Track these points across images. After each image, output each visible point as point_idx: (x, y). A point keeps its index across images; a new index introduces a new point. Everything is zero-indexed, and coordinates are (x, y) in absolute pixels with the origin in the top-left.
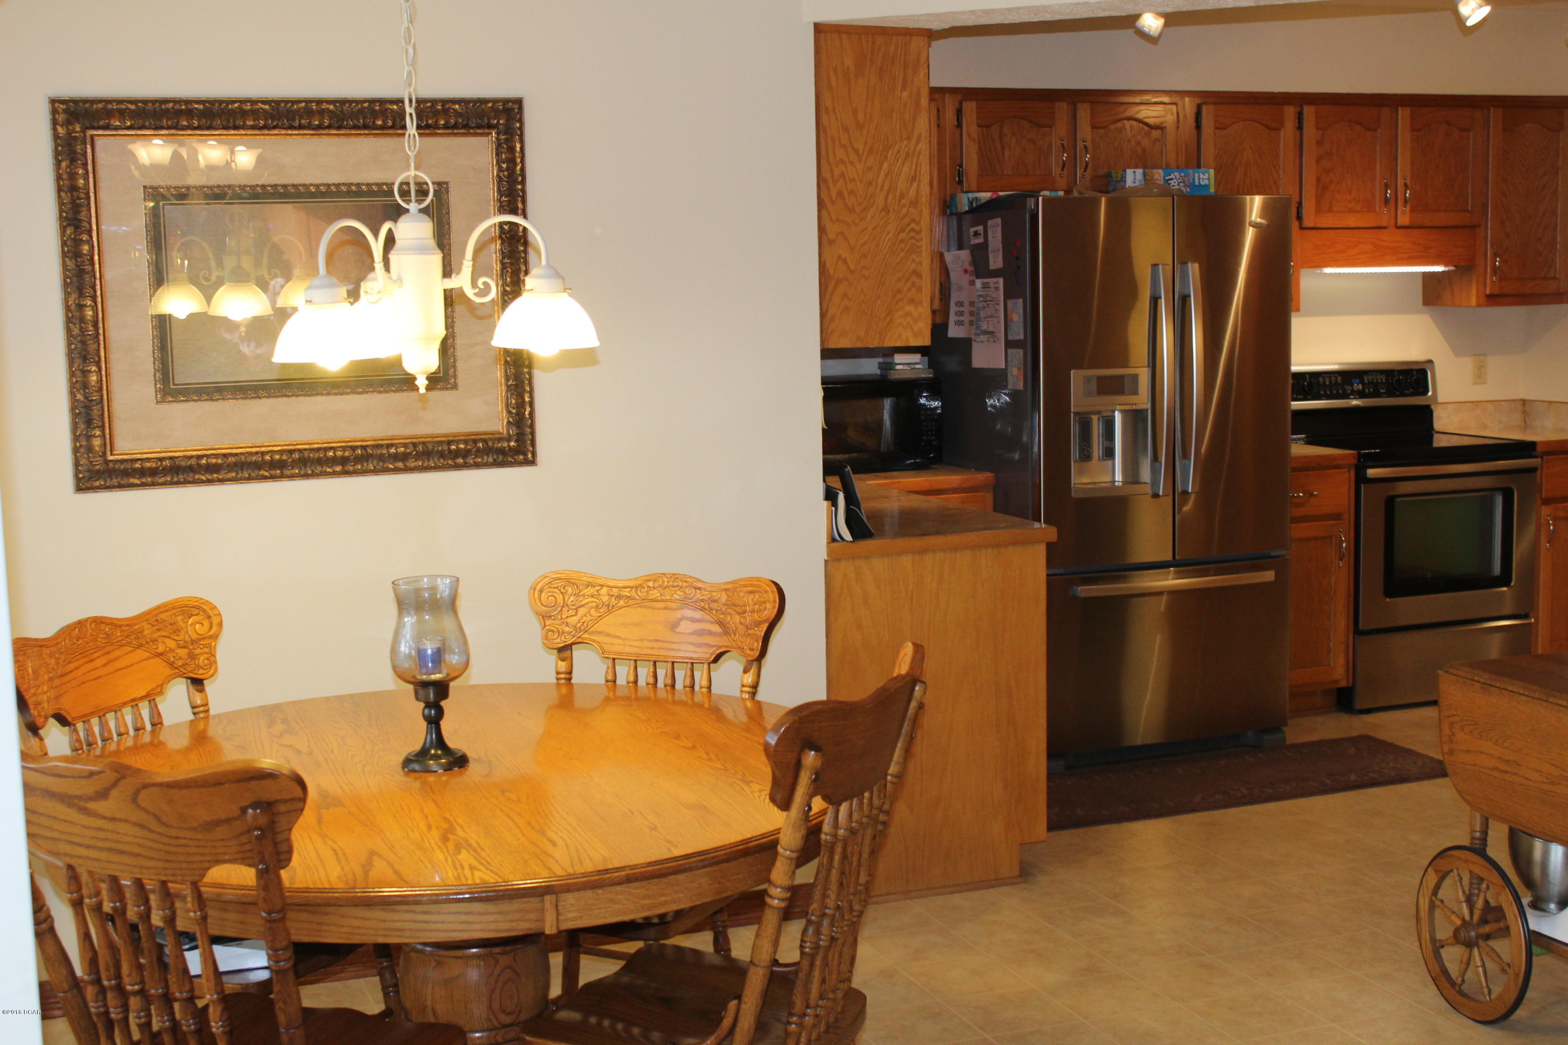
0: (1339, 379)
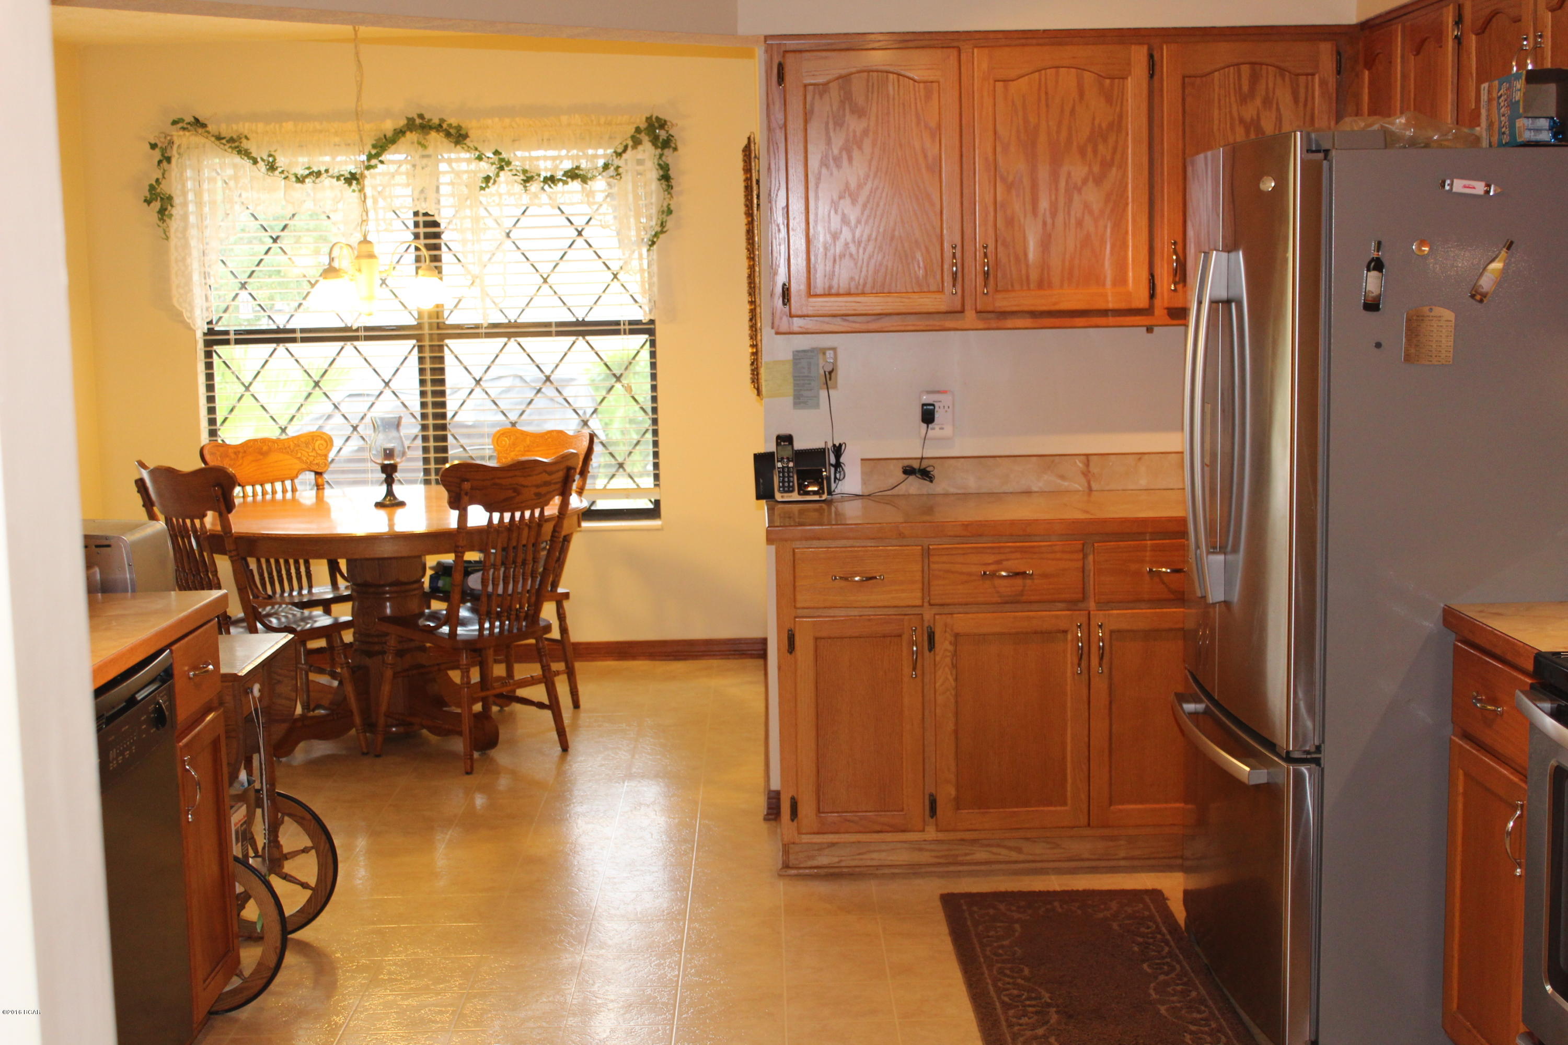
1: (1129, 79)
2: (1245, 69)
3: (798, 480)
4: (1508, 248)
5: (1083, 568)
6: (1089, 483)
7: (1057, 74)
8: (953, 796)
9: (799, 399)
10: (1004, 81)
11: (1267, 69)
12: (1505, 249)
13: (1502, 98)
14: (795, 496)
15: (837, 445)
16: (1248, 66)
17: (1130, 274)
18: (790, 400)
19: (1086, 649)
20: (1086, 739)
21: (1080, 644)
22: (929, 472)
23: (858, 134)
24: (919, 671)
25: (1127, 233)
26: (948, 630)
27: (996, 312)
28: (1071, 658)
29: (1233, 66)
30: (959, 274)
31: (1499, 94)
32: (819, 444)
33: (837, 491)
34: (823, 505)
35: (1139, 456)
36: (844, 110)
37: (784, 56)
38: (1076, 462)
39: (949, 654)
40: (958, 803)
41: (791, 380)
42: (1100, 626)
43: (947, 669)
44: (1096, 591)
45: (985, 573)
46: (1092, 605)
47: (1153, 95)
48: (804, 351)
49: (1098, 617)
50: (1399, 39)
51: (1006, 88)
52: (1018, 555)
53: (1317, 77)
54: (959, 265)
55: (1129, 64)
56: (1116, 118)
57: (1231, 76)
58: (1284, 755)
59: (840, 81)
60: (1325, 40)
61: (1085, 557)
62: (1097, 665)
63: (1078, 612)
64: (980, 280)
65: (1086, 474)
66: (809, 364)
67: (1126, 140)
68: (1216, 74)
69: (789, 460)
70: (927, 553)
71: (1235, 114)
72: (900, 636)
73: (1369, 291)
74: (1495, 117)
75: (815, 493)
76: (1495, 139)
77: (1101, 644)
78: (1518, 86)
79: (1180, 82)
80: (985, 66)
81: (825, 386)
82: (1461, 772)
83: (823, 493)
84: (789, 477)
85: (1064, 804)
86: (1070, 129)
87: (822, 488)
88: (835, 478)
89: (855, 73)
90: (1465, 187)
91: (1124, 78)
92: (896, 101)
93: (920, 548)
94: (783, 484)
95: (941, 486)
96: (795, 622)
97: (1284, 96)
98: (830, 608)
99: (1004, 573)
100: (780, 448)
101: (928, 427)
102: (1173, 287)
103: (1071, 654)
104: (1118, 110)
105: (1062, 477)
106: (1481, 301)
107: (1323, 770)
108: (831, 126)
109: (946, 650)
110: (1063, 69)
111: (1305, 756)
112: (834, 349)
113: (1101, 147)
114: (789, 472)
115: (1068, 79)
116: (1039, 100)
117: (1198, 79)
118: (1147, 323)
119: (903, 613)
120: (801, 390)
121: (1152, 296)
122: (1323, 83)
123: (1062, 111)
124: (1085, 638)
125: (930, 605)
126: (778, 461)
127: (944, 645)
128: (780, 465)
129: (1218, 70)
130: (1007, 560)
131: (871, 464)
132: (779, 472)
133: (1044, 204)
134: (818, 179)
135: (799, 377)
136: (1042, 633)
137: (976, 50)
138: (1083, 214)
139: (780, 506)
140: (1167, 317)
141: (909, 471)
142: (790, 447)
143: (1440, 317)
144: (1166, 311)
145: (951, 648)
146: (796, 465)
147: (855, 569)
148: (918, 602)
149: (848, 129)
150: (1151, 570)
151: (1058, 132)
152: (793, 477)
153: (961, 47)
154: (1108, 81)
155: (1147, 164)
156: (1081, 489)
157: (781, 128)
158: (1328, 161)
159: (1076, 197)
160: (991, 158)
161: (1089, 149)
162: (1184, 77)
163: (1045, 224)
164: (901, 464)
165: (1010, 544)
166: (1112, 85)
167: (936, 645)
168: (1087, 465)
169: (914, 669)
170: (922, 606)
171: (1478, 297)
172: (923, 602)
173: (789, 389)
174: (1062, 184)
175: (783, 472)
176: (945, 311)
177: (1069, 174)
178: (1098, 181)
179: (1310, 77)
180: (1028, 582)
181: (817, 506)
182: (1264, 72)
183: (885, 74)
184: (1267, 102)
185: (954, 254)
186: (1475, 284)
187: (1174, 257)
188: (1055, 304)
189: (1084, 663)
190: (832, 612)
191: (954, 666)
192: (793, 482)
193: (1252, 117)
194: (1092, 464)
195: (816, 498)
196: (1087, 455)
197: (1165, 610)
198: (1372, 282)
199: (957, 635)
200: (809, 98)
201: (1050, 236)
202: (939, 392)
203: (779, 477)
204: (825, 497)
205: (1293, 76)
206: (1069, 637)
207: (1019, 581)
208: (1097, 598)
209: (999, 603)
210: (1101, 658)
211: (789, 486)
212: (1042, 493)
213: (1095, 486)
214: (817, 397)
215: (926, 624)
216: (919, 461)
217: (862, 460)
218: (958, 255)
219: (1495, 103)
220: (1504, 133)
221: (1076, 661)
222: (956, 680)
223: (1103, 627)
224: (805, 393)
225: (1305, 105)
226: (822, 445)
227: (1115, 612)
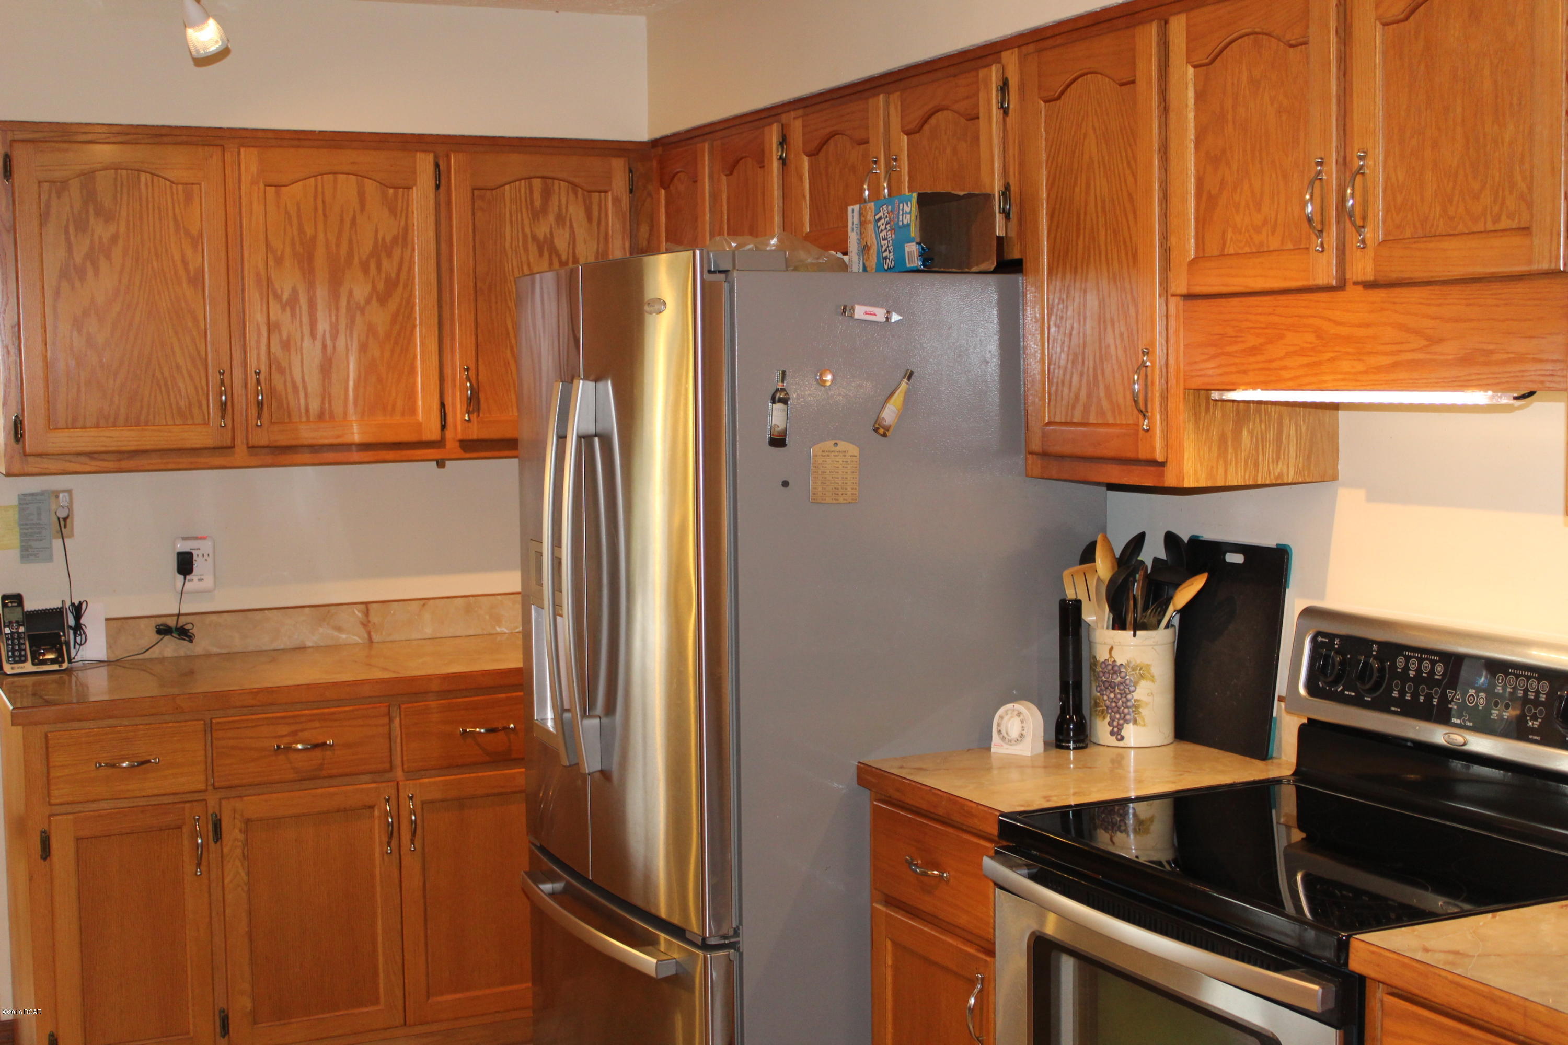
0: (1439, 668)
1: (414, 188)
2: (537, 183)
3: (31, 647)
4: (909, 379)
5: (390, 734)
6: (369, 633)
7: (335, 181)
8: (249, 1009)
9: (27, 550)
10: (276, 186)
11: (559, 185)
12: (905, 380)
13: (883, 221)
14: (28, 667)
15: (77, 603)
16: (539, 180)
17: (420, 403)
18: (15, 553)
19: (395, 825)
20: (399, 927)
21: (390, 820)
22: (188, 630)
23: (105, 240)
24: (204, 868)
25: (415, 357)
26: (237, 816)
27: (271, 447)
28: (379, 836)
29: (525, 179)
30: (229, 404)
31: (877, 217)
32: (55, 604)
33: (78, 658)
34: (64, 675)
35: (422, 602)
36: (87, 212)
37: (11, 146)
38: (354, 613)
39: (240, 844)
40: (255, 1018)
41: (17, 529)
42: (411, 798)
43: (238, 863)
44: (405, 758)
45: (279, 747)
46: (399, 774)
47: (442, 209)
48: (32, 495)
49: (408, 789)
50: (706, 158)
51: (278, 194)
52: (317, 724)
53: (610, 193)
54: (229, 393)
55: (415, 172)
56: (401, 231)
57: (523, 191)
58: (699, 942)
59: (82, 177)
60: (619, 156)
61: (391, 720)
62: (409, 843)
63: (384, 785)
64: (254, 412)
65: (366, 624)
66: (39, 509)
67: (412, 256)
68: (507, 187)
69: (19, 624)
70: (209, 728)
71: (527, 230)
72: (180, 827)
73: (775, 425)
74: (872, 240)
75: (53, 661)
76: (872, 263)
77: (413, 818)
78: (907, 209)
79: (469, 194)
80: (254, 168)
81: (60, 535)
82: (889, 943)
83: (63, 661)
84: (19, 644)
85: (376, 1001)
86: (350, 242)
87: (61, 654)
88: (75, 641)
89: (100, 170)
90: (866, 313)
91: (409, 188)
92: (150, 206)
93: (202, 722)
94: (13, 654)
95: (202, 644)
96: (50, 822)
97: (576, 212)
98: (94, 801)
99: (300, 746)
100: (6, 610)
101: (185, 579)
102: (467, 418)
103: (379, 833)
104: (403, 223)
105: (339, 629)
106: (884, 435)
107: (741, 955)
108: (71, 230)
109: (236, 839)
110: (341, 175)
111: (723, 942)
112: (69, 492)
113: (385, 263)
114: (19, 638)
115: (347, 187)
116: (316, 209)
117: (488, 192)
118: (439, 457)
119: (181, 800)
120: (29, 540)
121: (443, 427)
122: (617, 200)
123: (342, 221)
124: (394, 813)
125: (215, 788)
126: (5, 626)
127: (232, 833)
128: (7, 630)
129: (509, 183)
130: (303, 730)
131: (116, 625)
132: (7, 639)
133: (323, 326)
134: (57, 293)
135: (26, 524)
136: (345, 810)
137: (242, 150)
138: (367, 336)
139: (10, 680)
140: (459, 450)
141: (163, 630)
142: (19, 609)
143: (845, 452)
144: (458, 444)
145: (241, 837)
146: (27, 629)
147: (123, 753)
148: (202, 786)
149: (92, 235)
150: (465, 731)
151: (338, 245)
152: (24, 644)
153: (226, 146)
154: (391, 191)
155: (436, 283)
156: (360, 641)
157: (8, 231)
158: (729, 282)
159: (359, 318)
160: (263, 273)
161: (373, 266)
162: (473, 189)
163: (324, 347)
164: (154, 622)
165: (307, 712)
166: (396, 195)
167: (224, 835)
168: (367, 613)
169: (199, 865)
170: (206, 790)
171: (881, 431)
172: (207, 785)
173: (14, 539)
174: (343, 303)
175: (13, 639)
176: (212, 446)
177: (351, 293)
178: (383, 299)
179: (603, 194)
180: (329, 753)
181: (56, 676)
182: (556, 187)
183: (136, 173)
184: (560, 219)
185: (222, 381)
186: (878, 417)
187: (468, 384)
188: (338, 437)
189: (394, 842)
190: (94, 806)
191: (245, 857)
192: (25, 650)
193: (545, 233)
194: (372, 613)
195: (55, 667)
196: (366, 603)
197: (480, 774)
198: (777, 416)
199: (248, 821)
200: (44, 198)
201: (331, 359)
202: (196, 538)
203: (8, 645)
204: (65, 665)
205: (585, 193)
206: (376, 813)
207: (318, 753)
208: (405, 766)
209: (295, 781)
210: (414, 833)
211: (20, 656)
212: (317, 648)
213: (376, 638)
214: (50, 548)
215: (210, 811)
216: (175, 618)
217: (107, 620)
218: (227, 382)
219: (871, 227)
220: (886, 258)
221: (385, 839)
222: (248, 874)
223: (414, 799)
224: (33, 544)
225: (599, 223)
226: (58, 604)
227: (426, 780)
